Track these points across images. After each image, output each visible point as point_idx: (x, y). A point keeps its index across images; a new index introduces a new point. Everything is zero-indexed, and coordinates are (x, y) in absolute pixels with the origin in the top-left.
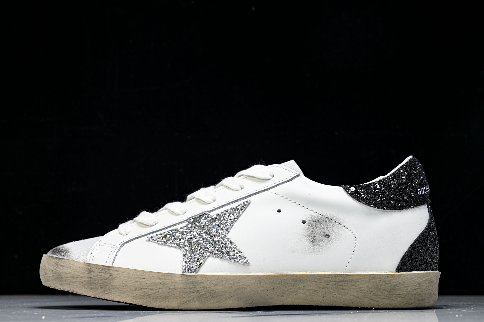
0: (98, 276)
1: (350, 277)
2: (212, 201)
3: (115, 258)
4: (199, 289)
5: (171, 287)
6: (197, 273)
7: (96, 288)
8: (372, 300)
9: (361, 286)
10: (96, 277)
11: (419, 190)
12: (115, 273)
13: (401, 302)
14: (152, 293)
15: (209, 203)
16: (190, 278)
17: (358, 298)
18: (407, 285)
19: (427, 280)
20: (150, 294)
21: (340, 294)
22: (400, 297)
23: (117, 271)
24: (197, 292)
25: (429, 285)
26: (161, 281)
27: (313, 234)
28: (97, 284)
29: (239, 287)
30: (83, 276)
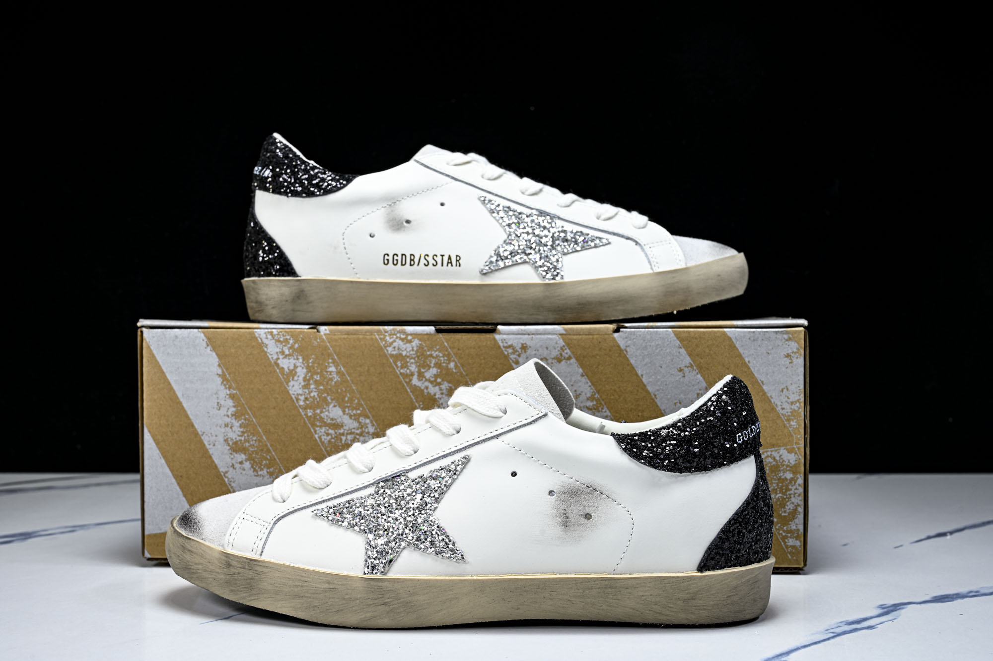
0: (239, 573)
1: (623, 581)
2: (413, 452)
3: (265, 544)
4: (388, 600)
5: (347, 597)
6: (386, 574)
7: (238, 590)
8: (660, 613)
9: (641, 594)
10: (237, 575)
11: (739, 436)
12: (264, 570)
13: (706, 616)
14: (318, 604)
15: (409, 456)
16: (375, 584)
17: (637, 610)
18: (714, 592)
19: (748, 581)
20: (316, 606)
21: (608, 606)
22: (705, 609)
23: (267, 567)
24: (385, 604)
25: (753, 587)
26: (331, 587)
27: (566, 514)
28: (238, 585)
29: (450, 597)
30: (220, 571)
